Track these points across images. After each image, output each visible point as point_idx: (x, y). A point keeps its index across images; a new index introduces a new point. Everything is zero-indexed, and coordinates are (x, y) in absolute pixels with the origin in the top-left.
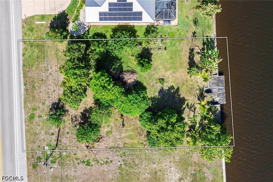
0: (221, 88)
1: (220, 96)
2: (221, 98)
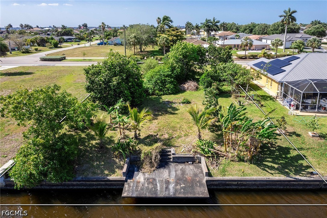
0: (171, 186)
1: (148, 184)
2: (141, 185)
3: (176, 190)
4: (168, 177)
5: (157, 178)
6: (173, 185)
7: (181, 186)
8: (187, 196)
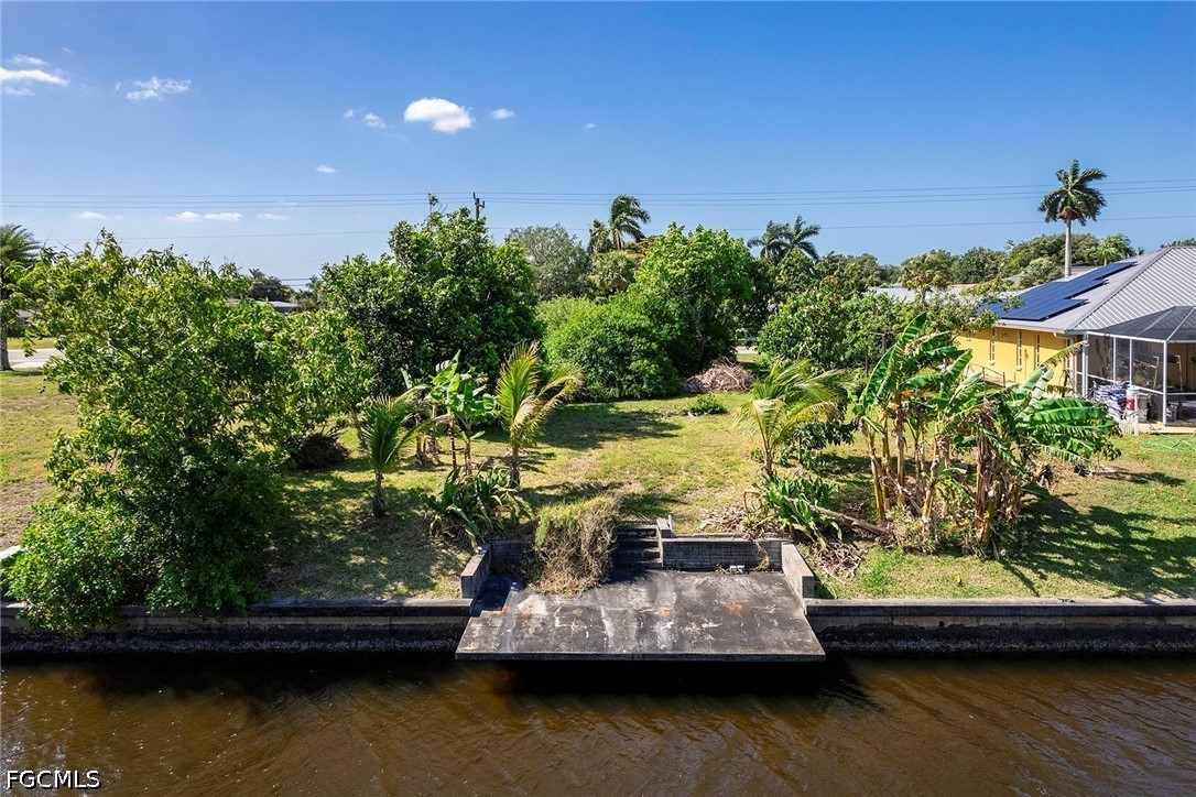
0: (663, 628)
1: (565, 621)
2: (534, 623)
3: (682, 638)
4: (648, 605)
5: (602, 607)
6: (672, 623)
7: (705, 626)
8: (728, 652)
